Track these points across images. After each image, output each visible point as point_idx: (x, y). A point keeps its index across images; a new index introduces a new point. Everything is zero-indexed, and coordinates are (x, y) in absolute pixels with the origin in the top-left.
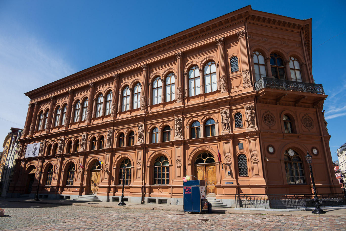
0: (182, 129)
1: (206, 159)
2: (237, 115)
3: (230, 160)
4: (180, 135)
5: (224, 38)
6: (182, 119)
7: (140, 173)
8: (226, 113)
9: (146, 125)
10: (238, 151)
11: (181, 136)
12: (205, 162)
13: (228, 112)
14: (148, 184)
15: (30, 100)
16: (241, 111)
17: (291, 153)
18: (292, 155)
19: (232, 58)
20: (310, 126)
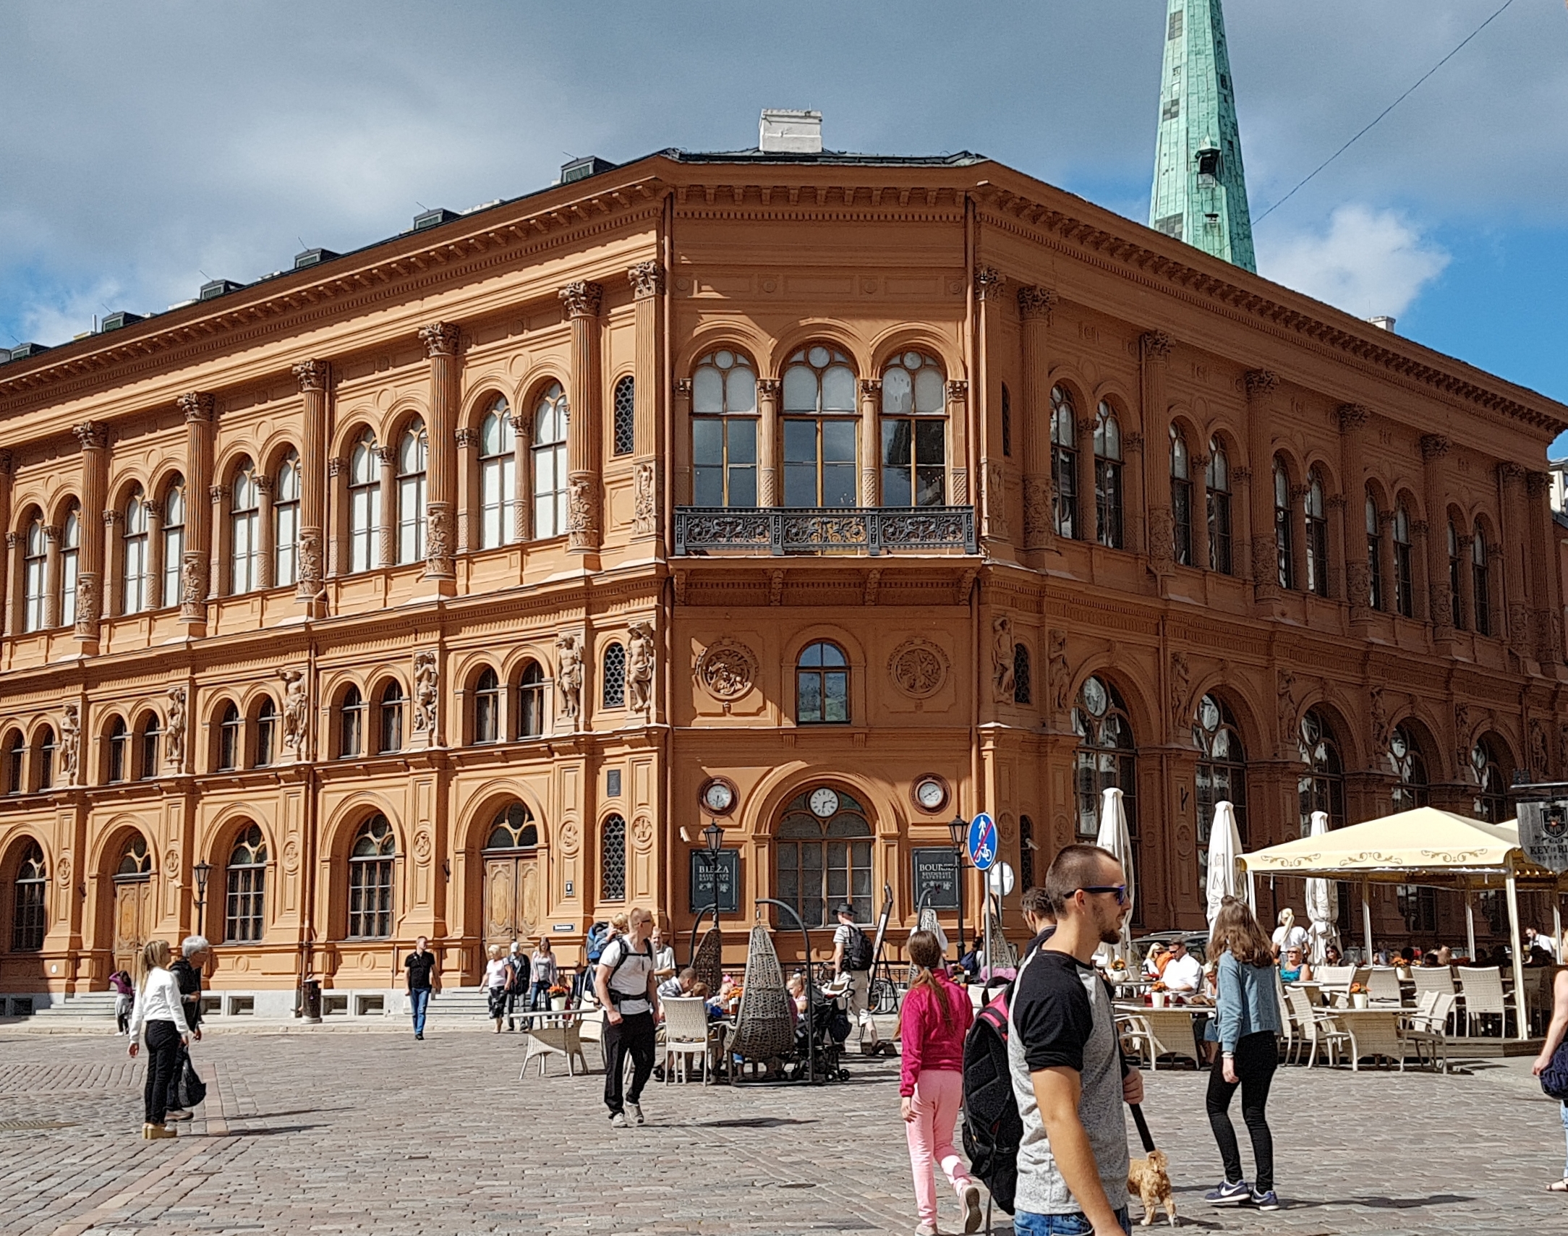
0: (437, 703)
1: (519, 831)
3: (574, 838)
4: (430, 727)
5: (587, 284)
6: (437, 657)
7: (293, 888)
8: (570, 645)
9: (317, 671)
10: (605, 804)
11: (432, 730)
12: (516, 841)
13: (580, 641)
14: (322, 936)
16: (623, 636)
17: (824, 804)
18: (827, 814)
19: (622, 382)
20: (927, 687)
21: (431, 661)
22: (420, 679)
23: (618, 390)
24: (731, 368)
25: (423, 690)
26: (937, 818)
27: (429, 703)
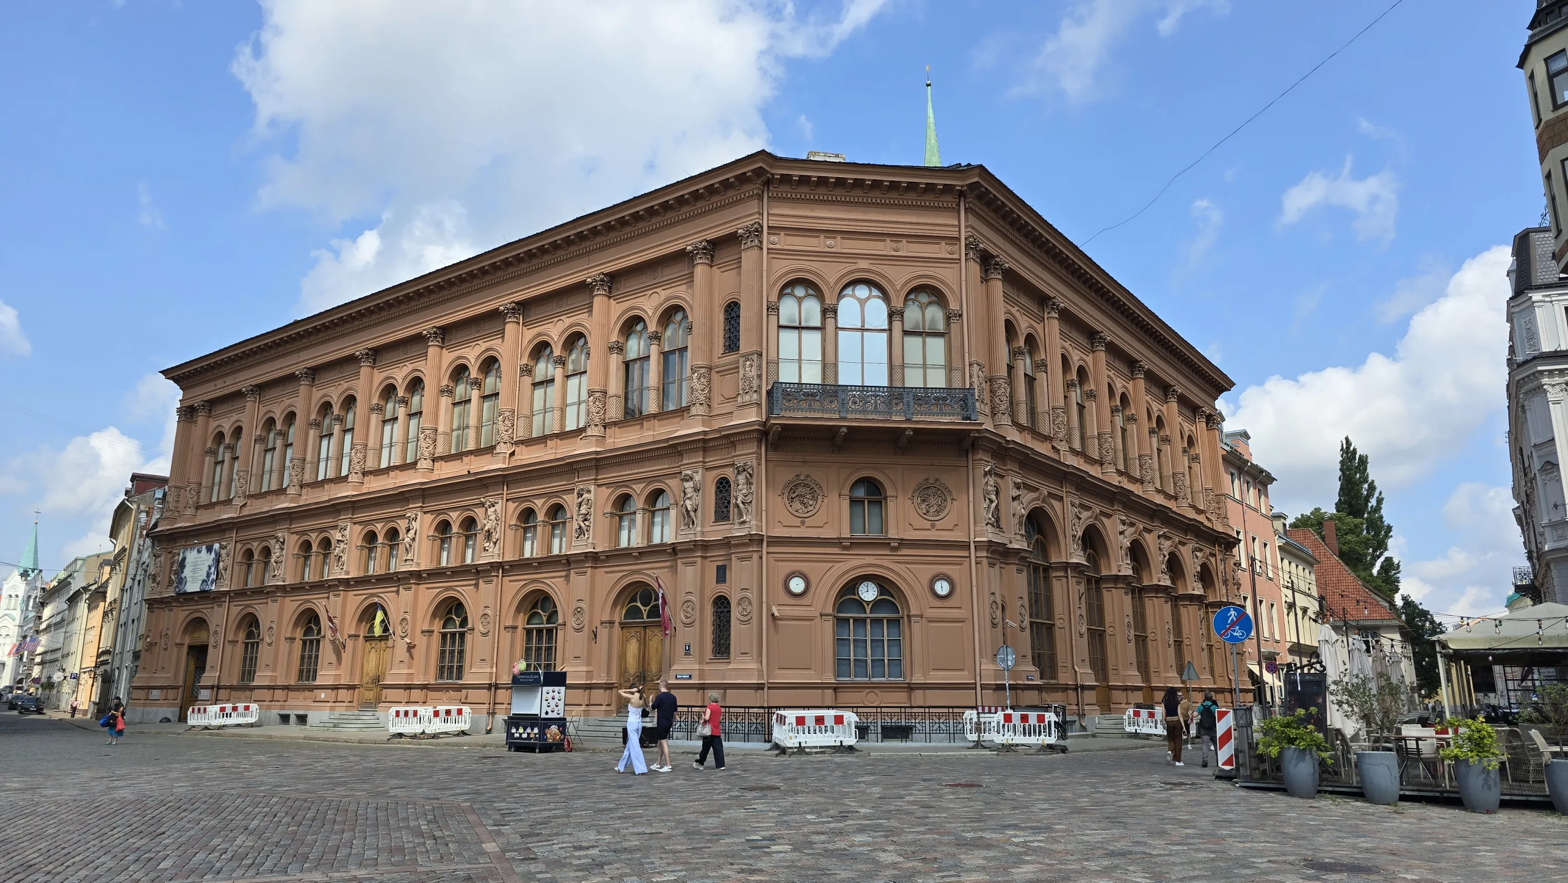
0: (591, 520)
1: (648, 608)
2: (721, 483)
3: (692, 612)
4: (587, 536)
5: (707, 241)
6: (593, 489)
8: (691, 478)
9: (508, 500)
11: (588, 538)
12: (644, 617)
14: (505, 678)
15: (181, 392)
16: (729, 473)
17: (869, 593)
18: (870, 599)
19: (729, 305)
20: (938, 512)
21: (589, 491)
22: (580, 505)
23: (726, 311)
24: (804, 297)
25: (583, 510)
26: (947, 603)
27: (586, 520)
